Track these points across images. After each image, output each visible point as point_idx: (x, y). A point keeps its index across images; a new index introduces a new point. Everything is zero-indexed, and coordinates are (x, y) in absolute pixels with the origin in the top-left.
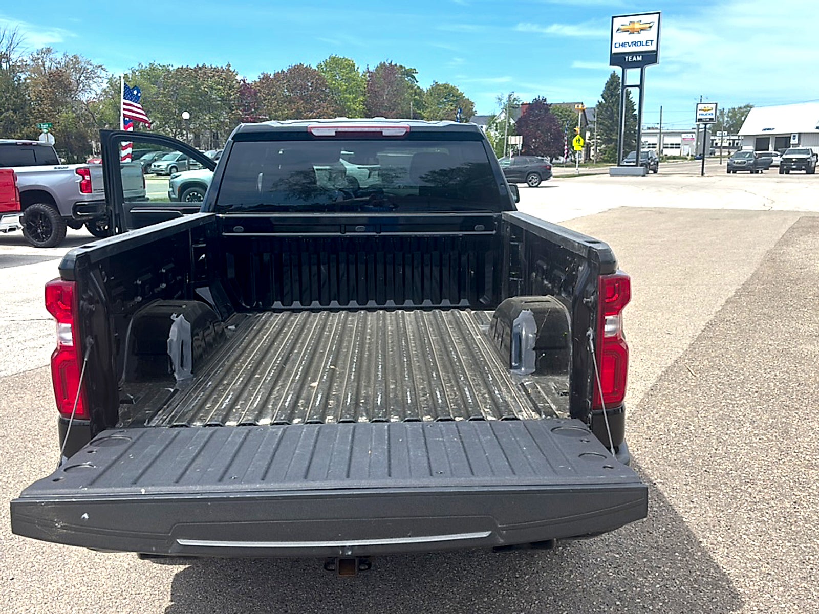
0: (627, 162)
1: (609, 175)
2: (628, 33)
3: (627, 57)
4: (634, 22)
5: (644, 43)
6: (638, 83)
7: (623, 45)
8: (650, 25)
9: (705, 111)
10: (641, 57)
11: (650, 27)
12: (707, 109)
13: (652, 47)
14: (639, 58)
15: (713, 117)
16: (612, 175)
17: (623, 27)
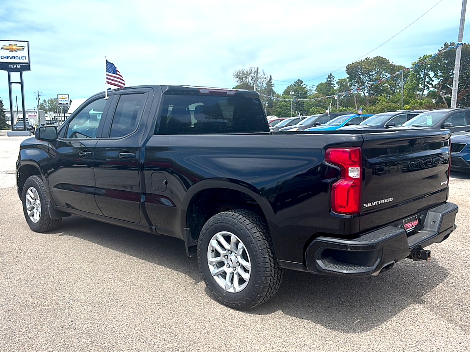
0: (16, 128)
1: (7, 136)
2: (8, 51)
3: (10, 65)
4: (12, 45)
5: (20, 58)
6: (20, 81)
7: (7, 58)
8: (23, 47)
9: (63, 99)
10: (19, 66)
11: (23, 49)
12: (64, 98)
13: (26, 61)
14: (19, 67)
15: (68, 102)
16: (9, 136)
17: (5, 47)
